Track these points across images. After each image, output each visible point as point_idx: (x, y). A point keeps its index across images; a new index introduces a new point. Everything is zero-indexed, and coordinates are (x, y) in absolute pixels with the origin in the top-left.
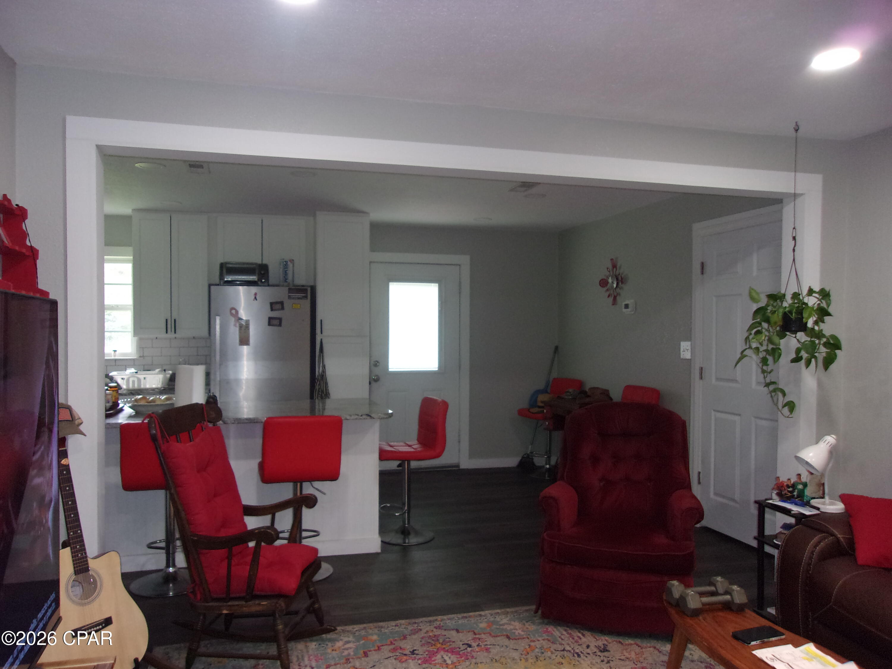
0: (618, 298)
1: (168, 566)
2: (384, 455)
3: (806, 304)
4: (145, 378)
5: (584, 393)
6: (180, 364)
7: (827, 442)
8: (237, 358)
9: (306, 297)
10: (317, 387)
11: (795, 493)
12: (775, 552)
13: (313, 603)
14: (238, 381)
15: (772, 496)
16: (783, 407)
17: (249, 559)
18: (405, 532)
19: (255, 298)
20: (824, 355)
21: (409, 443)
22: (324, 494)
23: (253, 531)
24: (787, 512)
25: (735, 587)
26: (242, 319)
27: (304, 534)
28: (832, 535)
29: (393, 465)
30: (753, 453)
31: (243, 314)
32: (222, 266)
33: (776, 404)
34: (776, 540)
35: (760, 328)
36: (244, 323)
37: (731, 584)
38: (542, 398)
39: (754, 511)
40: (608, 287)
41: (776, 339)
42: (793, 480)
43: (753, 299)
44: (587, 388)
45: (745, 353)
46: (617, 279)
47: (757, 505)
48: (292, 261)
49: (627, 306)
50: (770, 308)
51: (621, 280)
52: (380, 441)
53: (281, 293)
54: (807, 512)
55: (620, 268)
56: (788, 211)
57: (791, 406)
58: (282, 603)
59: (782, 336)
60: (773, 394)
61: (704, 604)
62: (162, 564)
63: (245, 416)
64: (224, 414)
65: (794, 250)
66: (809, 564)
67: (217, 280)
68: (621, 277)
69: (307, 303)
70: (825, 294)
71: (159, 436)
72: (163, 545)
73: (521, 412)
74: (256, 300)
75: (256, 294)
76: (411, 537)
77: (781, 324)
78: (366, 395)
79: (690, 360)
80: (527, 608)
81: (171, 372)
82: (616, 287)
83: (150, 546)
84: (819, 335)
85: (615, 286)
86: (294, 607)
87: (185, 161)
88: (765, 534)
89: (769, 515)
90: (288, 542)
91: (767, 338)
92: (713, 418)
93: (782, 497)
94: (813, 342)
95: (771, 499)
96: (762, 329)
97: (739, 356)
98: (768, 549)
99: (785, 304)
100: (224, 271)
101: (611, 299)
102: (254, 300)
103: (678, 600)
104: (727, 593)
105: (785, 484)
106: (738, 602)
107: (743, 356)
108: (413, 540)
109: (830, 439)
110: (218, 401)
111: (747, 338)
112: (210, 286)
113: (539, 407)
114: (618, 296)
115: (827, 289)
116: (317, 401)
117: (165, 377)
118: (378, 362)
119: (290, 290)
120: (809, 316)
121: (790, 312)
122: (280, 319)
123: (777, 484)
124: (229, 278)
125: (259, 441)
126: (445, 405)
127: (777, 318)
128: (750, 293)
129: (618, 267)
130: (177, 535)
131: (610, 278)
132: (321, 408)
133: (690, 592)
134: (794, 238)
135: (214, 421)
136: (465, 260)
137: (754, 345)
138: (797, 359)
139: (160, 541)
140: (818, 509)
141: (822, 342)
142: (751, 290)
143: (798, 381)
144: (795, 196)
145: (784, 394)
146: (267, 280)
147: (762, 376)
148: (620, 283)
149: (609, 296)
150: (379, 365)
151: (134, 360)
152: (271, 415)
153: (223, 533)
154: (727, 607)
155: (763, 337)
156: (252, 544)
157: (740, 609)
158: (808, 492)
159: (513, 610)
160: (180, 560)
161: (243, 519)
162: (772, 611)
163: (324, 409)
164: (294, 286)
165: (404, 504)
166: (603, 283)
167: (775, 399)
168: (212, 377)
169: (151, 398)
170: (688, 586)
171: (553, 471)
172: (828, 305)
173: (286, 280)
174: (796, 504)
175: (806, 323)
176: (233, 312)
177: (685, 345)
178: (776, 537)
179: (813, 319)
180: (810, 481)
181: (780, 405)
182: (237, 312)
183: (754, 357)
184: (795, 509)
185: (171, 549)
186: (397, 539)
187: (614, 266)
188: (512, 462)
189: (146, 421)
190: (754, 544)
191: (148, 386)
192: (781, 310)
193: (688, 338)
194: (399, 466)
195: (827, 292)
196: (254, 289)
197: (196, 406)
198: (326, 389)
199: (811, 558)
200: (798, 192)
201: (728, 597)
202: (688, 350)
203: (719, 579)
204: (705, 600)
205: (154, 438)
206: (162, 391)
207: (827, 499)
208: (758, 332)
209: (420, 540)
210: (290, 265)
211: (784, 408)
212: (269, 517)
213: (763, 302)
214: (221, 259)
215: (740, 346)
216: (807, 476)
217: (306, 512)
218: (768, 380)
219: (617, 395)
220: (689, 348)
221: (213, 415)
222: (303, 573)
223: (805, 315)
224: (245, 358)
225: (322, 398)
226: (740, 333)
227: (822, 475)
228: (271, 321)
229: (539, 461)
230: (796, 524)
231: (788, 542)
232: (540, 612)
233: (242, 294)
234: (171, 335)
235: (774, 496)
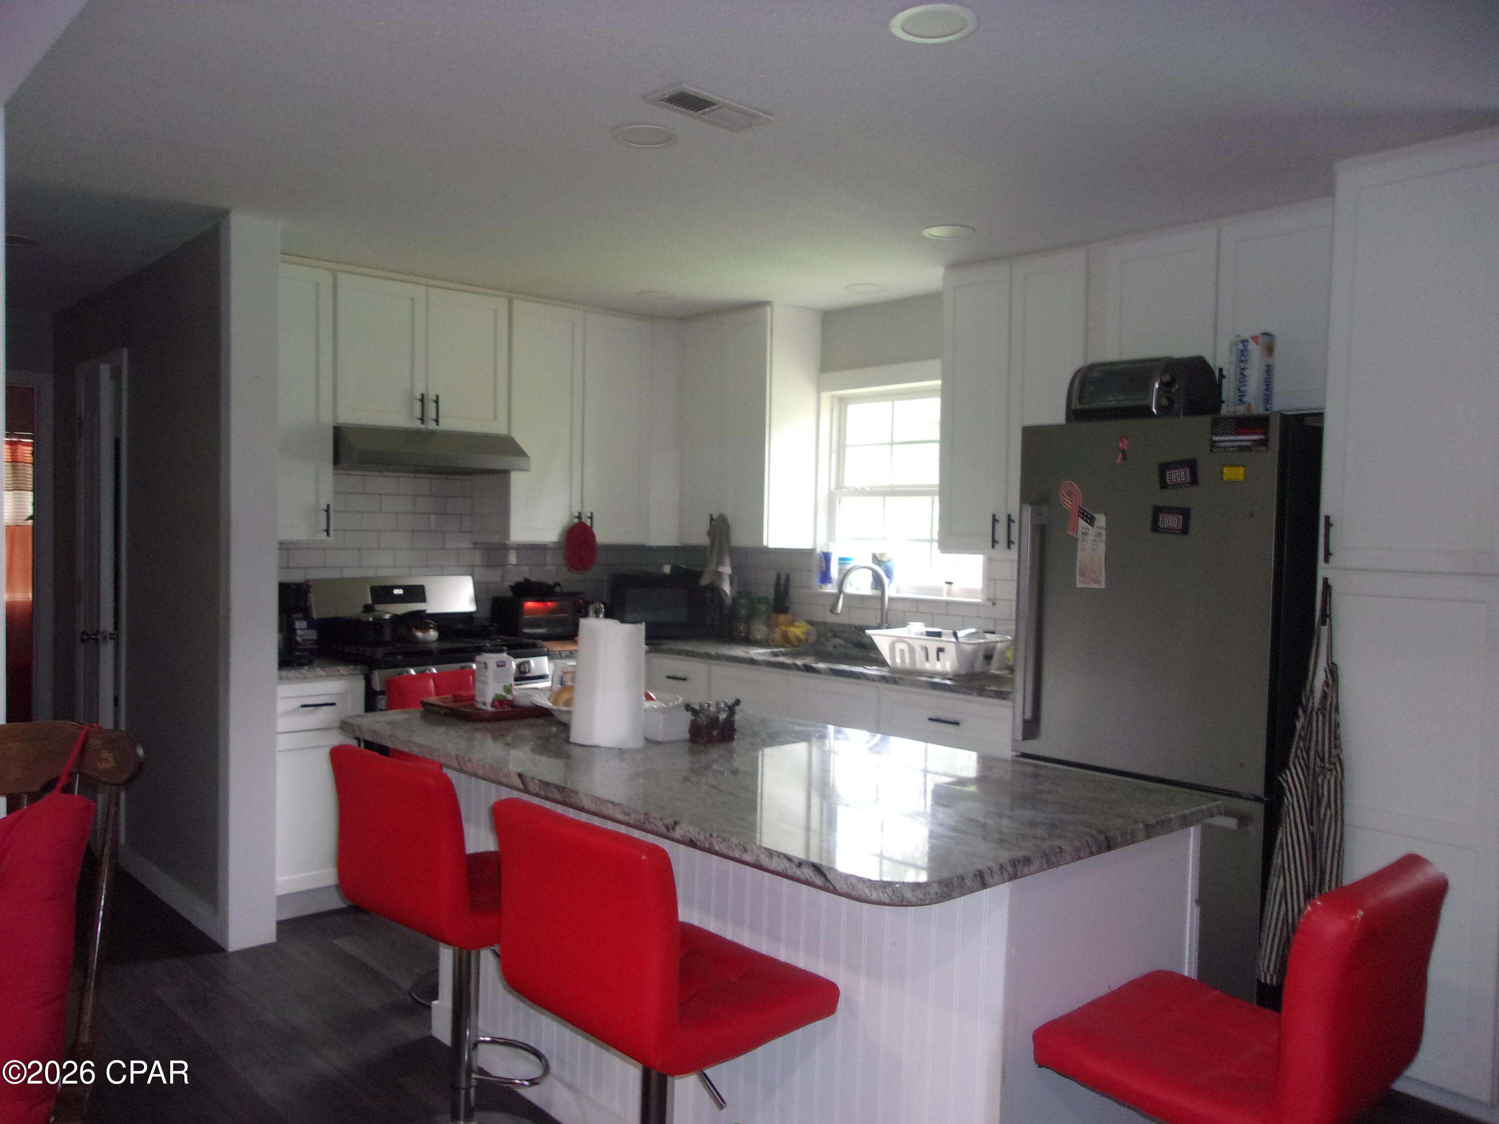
9: (1264, 443)
69: (1266, 464)
119: (1218, 426)
122: (1185, 513)
151: (976, 605)
210: (1254, 350)
228: (1160, 519)
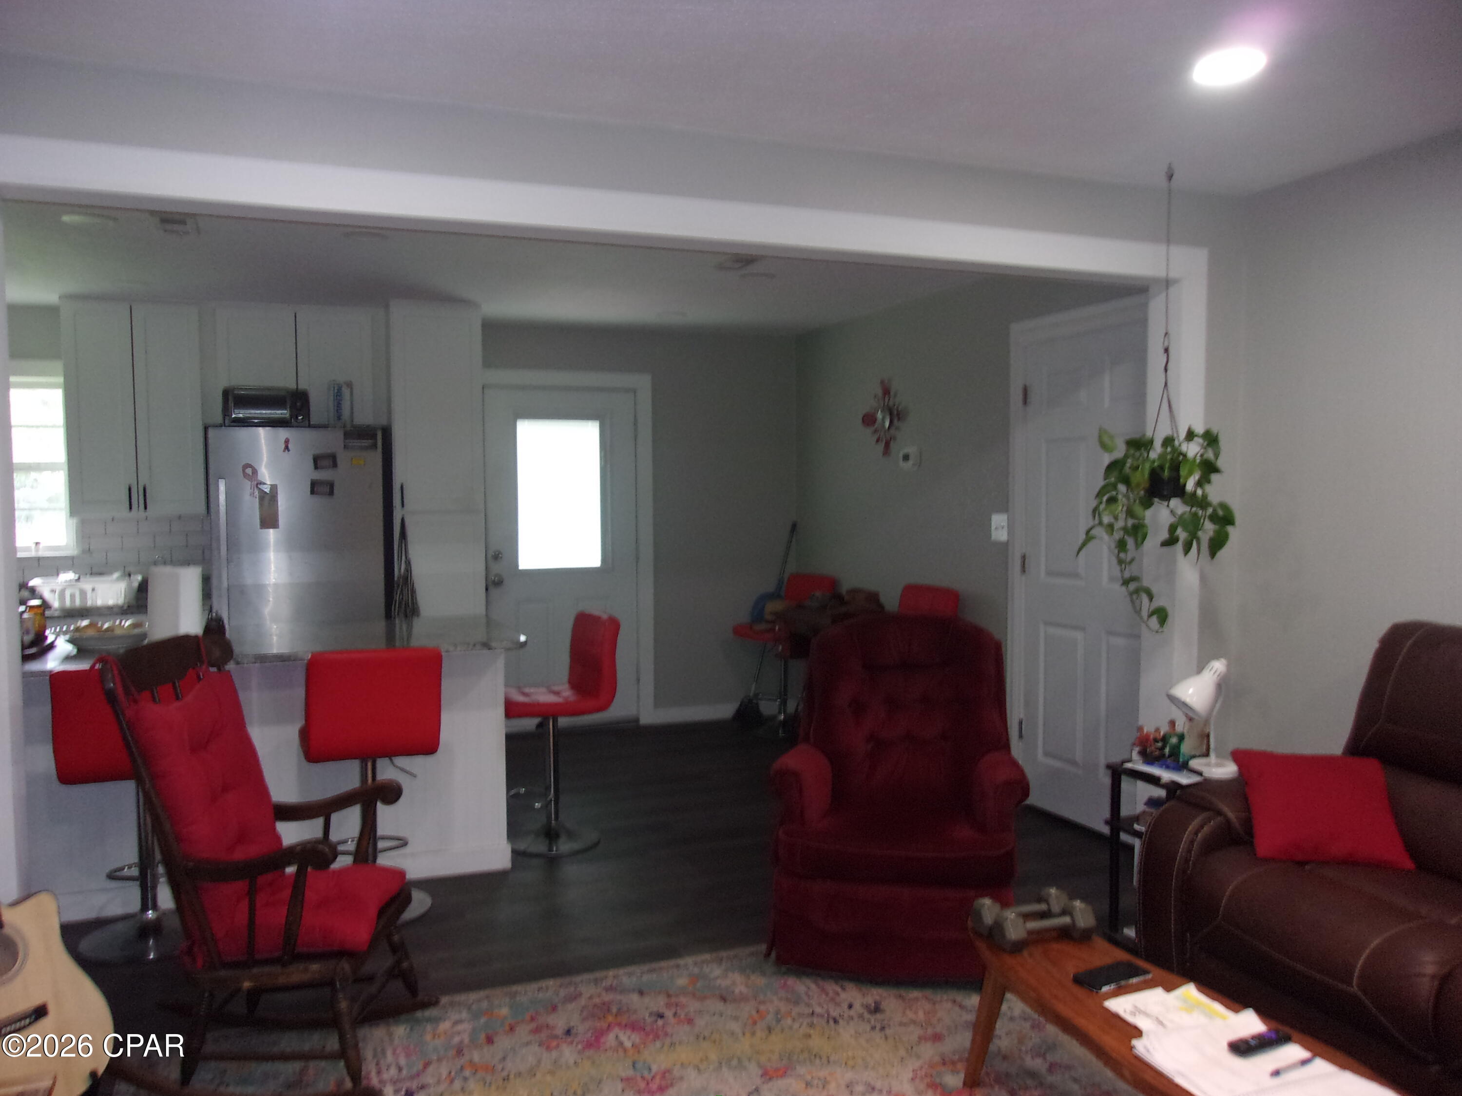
0: (892, 444)
1: (144, 908)
2: (512, 710)
3: (1185, 456)
4: (93, 590)
5: (838, 598)
6: (155, 563)
7: (1214, 671)
8: (257, 548)
9: (374, 446)
10: (397, 597)
11: (1167, 750)
12: (1137, 843)
13: (398, 962)
14: (260, 588)
15: (1131, 755)
16: (1151, 615)
17: (286, 894)
18: (551, 834)
19: (287, 448)
20: (1211, 533)
21: (556, 688)
22: (415, 776)
23: (291, 849)
24: (1154, 780)
25: (1078, 904)
26: (264, 484)
27: (381, 845)
28: (1219, 813)
29: (529, 724)
30: (1103, 688)
31: (266, 476)
32: (226, 393)
33: (1138, 612)
34: (1138, 824)
35: (1114, 493)
36: (267, 490)
37: (1072, 897)
38: (773, 607)
39: (1106, 780)
40: (876, 426)
41: (1138, 509)
42: (1164, 729)
43: (1104, 447)
44: (844, 588)
45: (1093, 532)
46: (891, 414)
47: (1109, 772)
48: (350, 385)
49: (906, 458)
50: (1129, 461)
51: (896, 415)
52: (506, 685)
53: (331, 441)
54: (1184, 779)
55: (895, 395)
56: (1156, 306)
57: (1162, 615)
58: (346, 966)
59: (1147, 504)
60: (1135, 597)
61: (1030, 933)
62: (135, 905)
63: (275, 651)
64: (237, 649)
65: (1166, 370)
66: (1187, 861)
67: (218, 418)
68: (897, 411)
69: (376, 457)
70: (1211, 439)
71: (120, 691)
72: (135, 872)
73: (740, 631)
74: (289, 451)
75: (287, 442)
76: (563, 840)
77: (1147, 485)
78: (481, 610)
79: (1006, 545)
80: (752, 949)
81: (140, 578)
82: (889, 427)
83: (113, 876)
84: (1203, 503)
85: (887, 424)
86: (368, 968)
87: (152, 213)
88: (1121, 814)
89: (1126, 784)
90: (355, 861)
91: (1125, 508)
92: (1042, 634)
93: (1148, 758)
94: (1195, 515)
95: (1130, 761)
96: (1117, 494)
97: (1082, 537)
98: (1124, 837)
99: (1153, 455)
100: (231, 404)
101: (881, 446)
102: (284, 451)
103: (991, 929)
104: (1064, 912)
105: (1152, 737)
106: (1083, 925)
107: (1089, 537)
108: (564, 846)
109: (1218, 666)
110: (227, 626)
111: (1095, 510)
112: (206, 429)
113: (768, 622)
114: (892, 441)
115: (1215, 430)
116: (397, 621)
117: (129, 586)
118: (500, 553)
119: (347, 435)
120: (1190, 473)
121: (1162, 467)
122: (331, 485)
123: (1139, 738)
124: (240, 414)
125: (300, 693)
126: (614, 625)
127: (1142, 477)
128: (1100, 437)
129: (892, 393)
130: (158, 856)
131: (879, 412)
132: (405, 633)
133: (1011, 915)
134: (1166, 350)
135: (220, 664)
136: (643, 382)
137: (1106, 519)
138: (1171, 541)
139: (130, 867)
140: (1200, 774)
141: (1208, 514)
142: (1102, 432)
143: (1171, 575)
144: (1168, 283)
145: (1151, 597)
146: (307, 416)
147: (1118, 568)
148: (895, 421)
149: (878, 441)
150: (501, 558)
151: (72, 557)
152: (319, 648)
153: (240, 854)
154: (1066, 934)
155: (1120, 508)
156: (291, 870)
157: (1083, 937)
158: (1186, 748)
159: (731, 953)
160: (165, 898)
161: (274, 829)
162: (1130, 932)
163: (410, 635)
164: (353, 426)
165: (548, 788)
166: (869, 420)
167: (1137, 602)
168: (214, 582)
169: (106, 626)
170: (1005, 904)
171: (791, 722)
172: (1217, 456)
173: (339, 418)
174: (1168, 767)
175: (1185, 485)
176: (249, 471)
177: (999, 521)
178: (1137, 819)
179: (1194, 477)
180: (1188, 732)
181: (1145, 614)
182: (255, 472)
183: (1106, 537)
184: (1166, 776)
185: (149, 877)
186: (539, 846)
187: (886, 392)
188: (725, 711)
189: (97, 666)
190: (1106, 830)
191: (99, 603)
192: (1147, 466)
193: (1004, 508)
194: (540, 725)
195: (1215, 435)
196: (283, 433)
197: (185, 640)
198: (412, 599)
199: (1189, 851)
200: (1173, 275)
201: (1066, 920)
202: (1003, 528)
203: (1053, 891)
204: (1033, 925)
205: (111, 698)
206: (125, 611)
207: (1213, 758)
208: (1112, 500)
209: (575, 846)
210: (346, 392)
211: (1151, 618)
212: (320, 822)
213: (1120, 451)
214: (224, 382)
215: (1084, 521)
216: (1184, 723)
217: (383, 811)
218: (1127, 575)
219: (891, 601)
220: (1005, 524)
221: (217, 653)
222: (381, 912)
223: (1183, 472)
224: (272, 548)
225: (406, 616)
226: (1085, 501)
227: (1207, 722)
228: (315, 487)
229: (768, 708)
230: (1167, 797)
231: (1156, 827)
232: (773, 955)
233: (263, 441)
234: (138, 513)
235: (1135, 755)
